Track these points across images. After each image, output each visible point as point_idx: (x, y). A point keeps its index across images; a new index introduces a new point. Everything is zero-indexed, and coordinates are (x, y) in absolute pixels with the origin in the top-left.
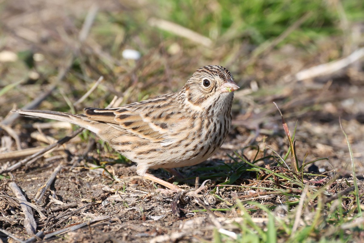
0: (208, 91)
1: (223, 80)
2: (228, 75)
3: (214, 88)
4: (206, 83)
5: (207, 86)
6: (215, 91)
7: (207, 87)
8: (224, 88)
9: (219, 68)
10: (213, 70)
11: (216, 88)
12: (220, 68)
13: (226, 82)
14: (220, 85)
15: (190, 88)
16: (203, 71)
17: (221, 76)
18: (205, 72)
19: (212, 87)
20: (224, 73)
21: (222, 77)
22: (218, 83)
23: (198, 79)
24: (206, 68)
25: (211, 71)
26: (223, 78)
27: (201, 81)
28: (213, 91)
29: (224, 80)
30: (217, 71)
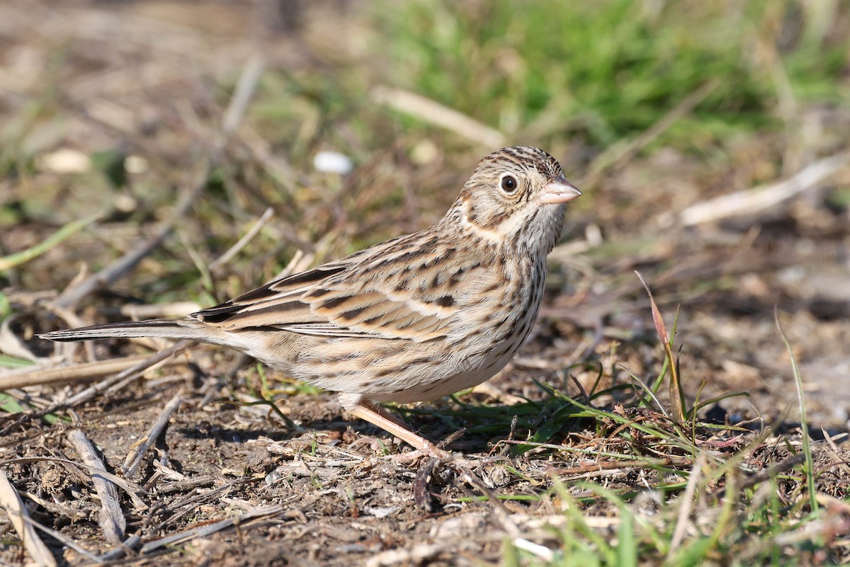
0: (513, 201)
1: (545, 178)
2: (556, 167)
3: (526, 195)
4: (509, 184)
5: (512, 191)
6: (527, 201)
7: (511, 194)
8: (547, 195)
9: (535, 153)
10: (524, 156)
11: (529, 193)
12: (539, 153)
13: (551, 182)
14: (539, 188)
15: (473, 195)
16: (500, 158)
17: (541, 170)
18: (506, 160)
19: (522, 192)
20: (547, 164)
21: (543, 170)
22: (533, 183)
23: (491, 175)
24: (508, 152)
25: (520, 158)
26: (545, 173)
27: (496, 181)
28: (522, 200)
29: (548, 178)
30: (531, 157)
